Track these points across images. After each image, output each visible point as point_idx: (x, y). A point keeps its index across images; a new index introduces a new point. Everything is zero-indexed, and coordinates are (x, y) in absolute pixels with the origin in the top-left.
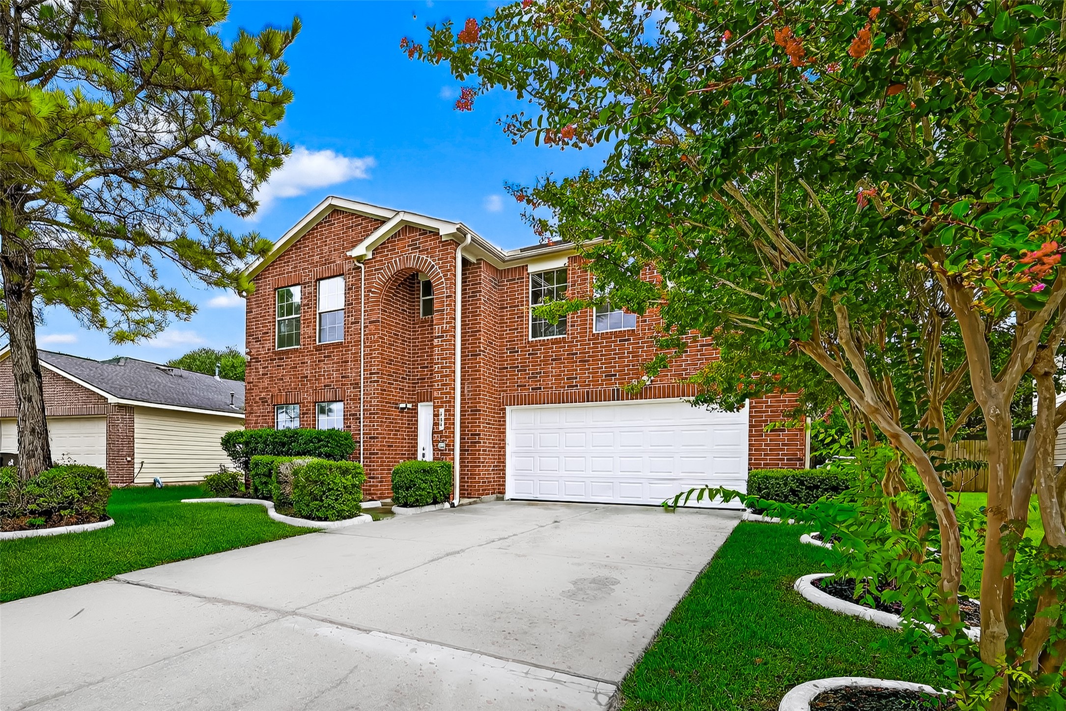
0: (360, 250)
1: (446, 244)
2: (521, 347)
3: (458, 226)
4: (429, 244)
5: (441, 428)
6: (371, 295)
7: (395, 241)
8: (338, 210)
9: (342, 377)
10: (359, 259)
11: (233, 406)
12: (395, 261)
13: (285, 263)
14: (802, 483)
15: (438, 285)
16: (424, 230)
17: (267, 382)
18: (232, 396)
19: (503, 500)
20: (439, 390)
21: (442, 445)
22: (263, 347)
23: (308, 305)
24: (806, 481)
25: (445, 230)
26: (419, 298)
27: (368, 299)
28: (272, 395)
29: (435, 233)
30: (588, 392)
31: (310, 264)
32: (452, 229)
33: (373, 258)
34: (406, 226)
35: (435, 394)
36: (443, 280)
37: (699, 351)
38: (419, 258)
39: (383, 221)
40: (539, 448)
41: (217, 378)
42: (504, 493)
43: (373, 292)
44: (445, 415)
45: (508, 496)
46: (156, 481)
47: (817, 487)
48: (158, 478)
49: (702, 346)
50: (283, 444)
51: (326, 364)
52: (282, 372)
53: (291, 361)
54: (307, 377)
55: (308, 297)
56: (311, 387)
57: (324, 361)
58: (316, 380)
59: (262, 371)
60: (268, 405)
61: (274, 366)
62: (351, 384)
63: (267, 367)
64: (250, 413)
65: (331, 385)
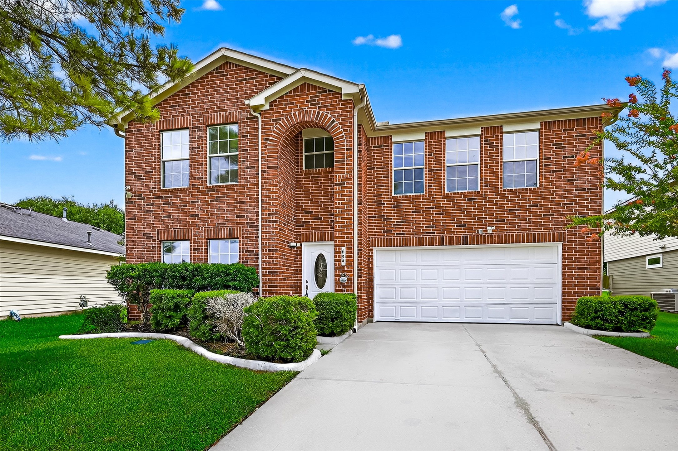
0: (258, 100)
1: (346, 102)
2: (386, 201)
3: (361, 87)
4: (329, 101)
5: (343, 264)
6: (268, 142)
7: (294, 96)
8: (230, 63)
9: (238, 217)
10: (256, 108)
11: (90, 244)
12: (295, 114)
13: (171, 107)
14: (626, 306)
15: (338, 138)
16: (323, 88)
17: (151, 218)
18: (89, 234)
19: (373, 323)
20: (341, 230)
21: (344, 279)
22: (146, 185)
23: (198, 148)
24: (629, 304)
25: (347, 89)
26: (302, 153)
27: (266, 146)
28: (158, 231)
29: (337, 93)
30: (443, 238)
31: (200, 110)
32: (355, 90)
33: (271, 110)
34: (305, 84)
35: (337, 234)
36: (343, 134)
37: (527, 209)
38: (319, 113)
39: (281, 77)
40: (400, 281)
41: (65, 219)
42: (373, 317)
43: (271, 141)
44: (347, 253)
45: (375, 319)
46: (12, 314)
47: (636, 309)
48: (15, 311)
49: (530, 206)
50: (184, 278)
51: (219, 204)
52: (169, 210)
53: (180, 200)
54: (198, 215)
55: (198, 141)
56: (203, 225)
57: (217, 201)
58: (208, 218)
59: (146, 208)
60: (153, 241)
61: (161, 204)
62: (247, 223)
63: (152, 205)
64: (133, 248)
65: (225, 224)
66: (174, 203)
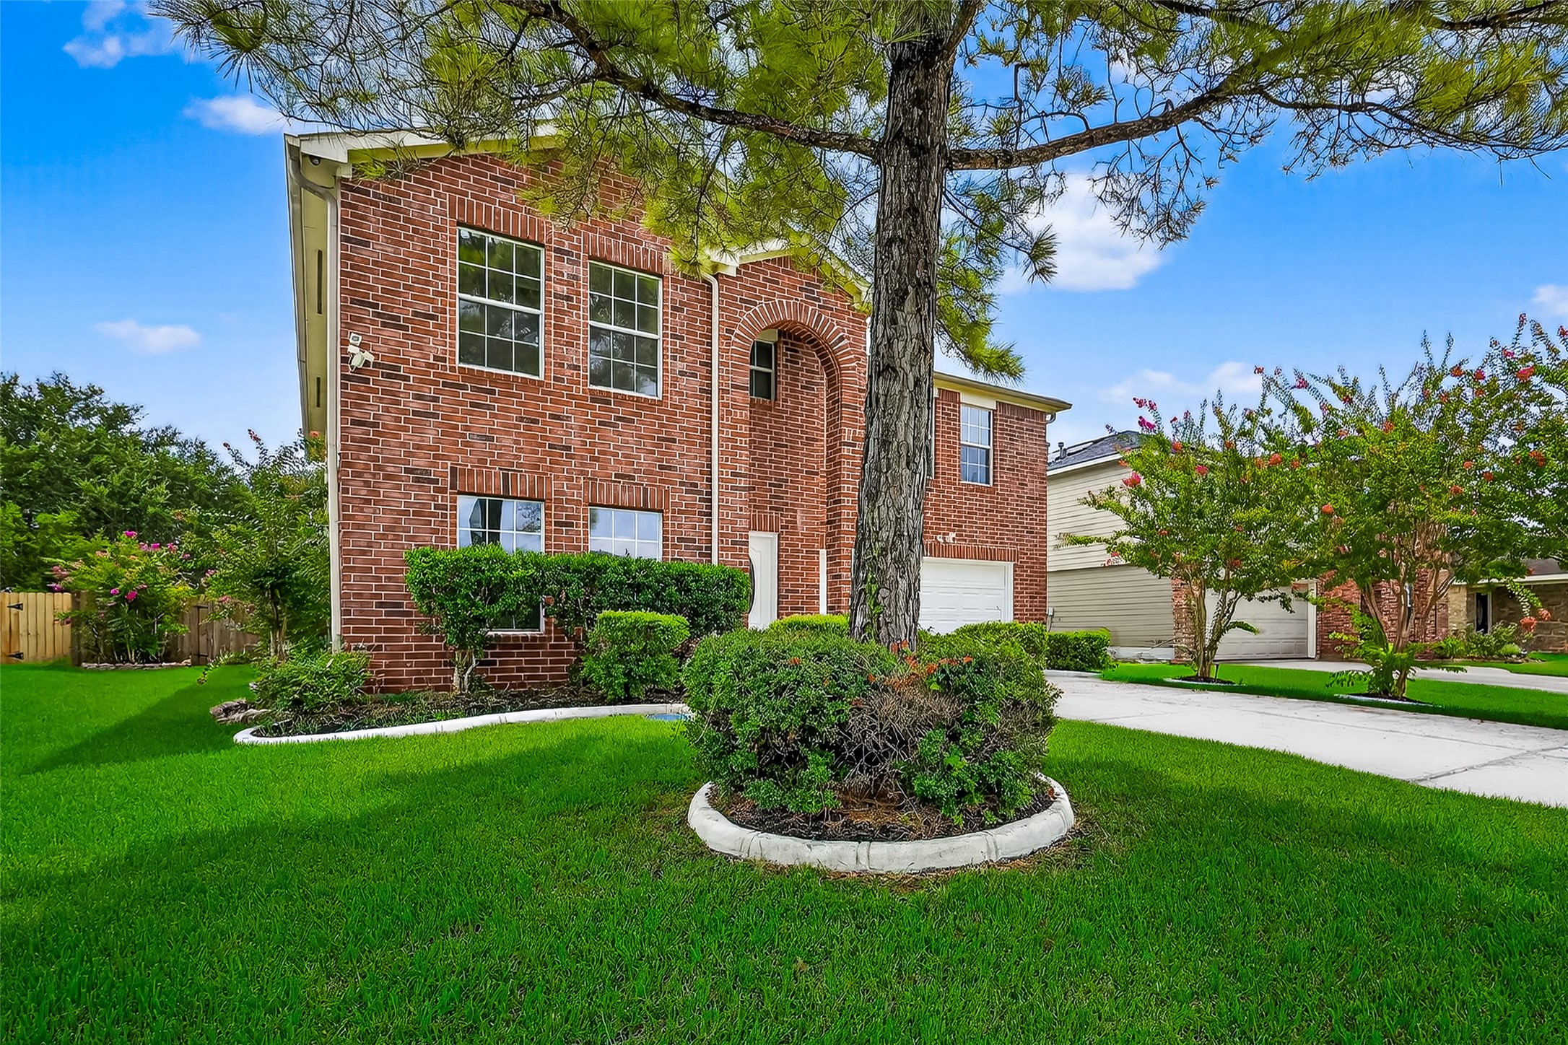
1: (858, 314)
6: (732, 338)
17: (432, 433)
22: (416, 347)
27: (728, 345)
28: (454, 469)
33: (738, 279)
36: (855, 364)
43: (738, 337)
51: (619, 434)
52: (485, 422)
53: (519, 404)
54: (569, 448)
55: (569, 284)
56: (582, 473)
57: (615, 426)
58: (597, 459)
59: (415, 405)
60: (438, 490)
61: (461, 403)
62: (682, 484)
63: (435, 399)
64: (368, 502)
65: (633, 478)
66: (500, 409)
